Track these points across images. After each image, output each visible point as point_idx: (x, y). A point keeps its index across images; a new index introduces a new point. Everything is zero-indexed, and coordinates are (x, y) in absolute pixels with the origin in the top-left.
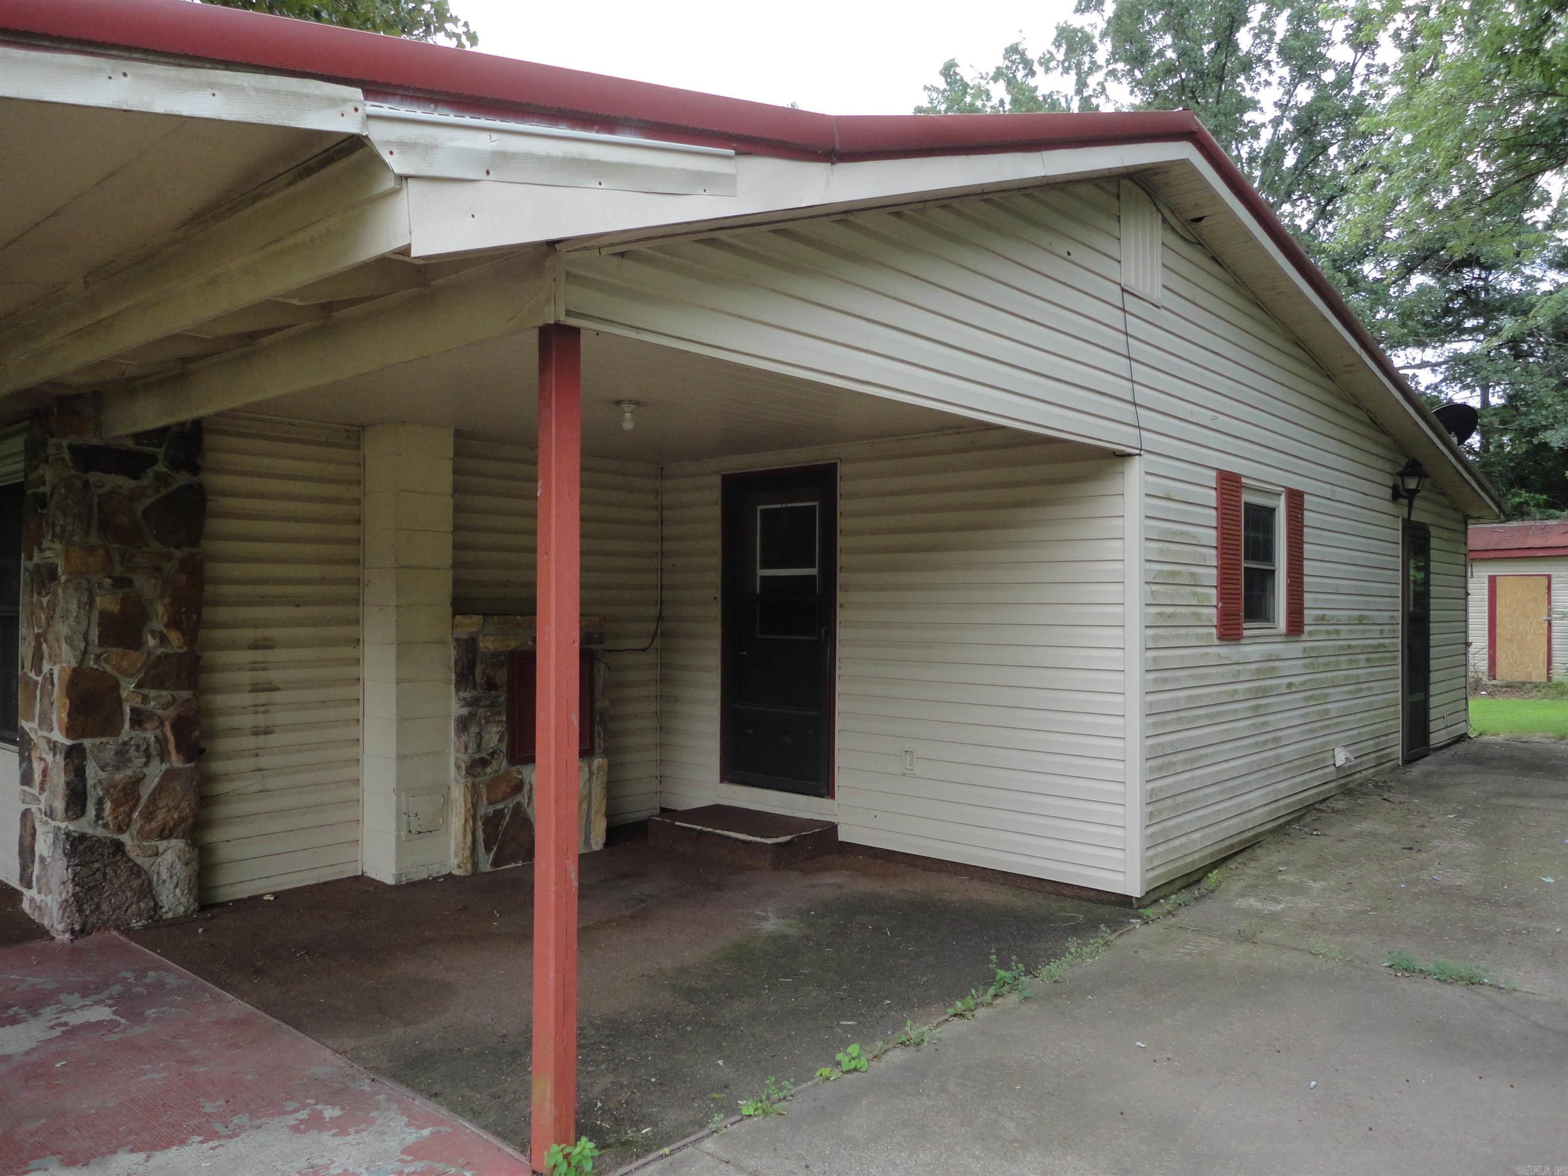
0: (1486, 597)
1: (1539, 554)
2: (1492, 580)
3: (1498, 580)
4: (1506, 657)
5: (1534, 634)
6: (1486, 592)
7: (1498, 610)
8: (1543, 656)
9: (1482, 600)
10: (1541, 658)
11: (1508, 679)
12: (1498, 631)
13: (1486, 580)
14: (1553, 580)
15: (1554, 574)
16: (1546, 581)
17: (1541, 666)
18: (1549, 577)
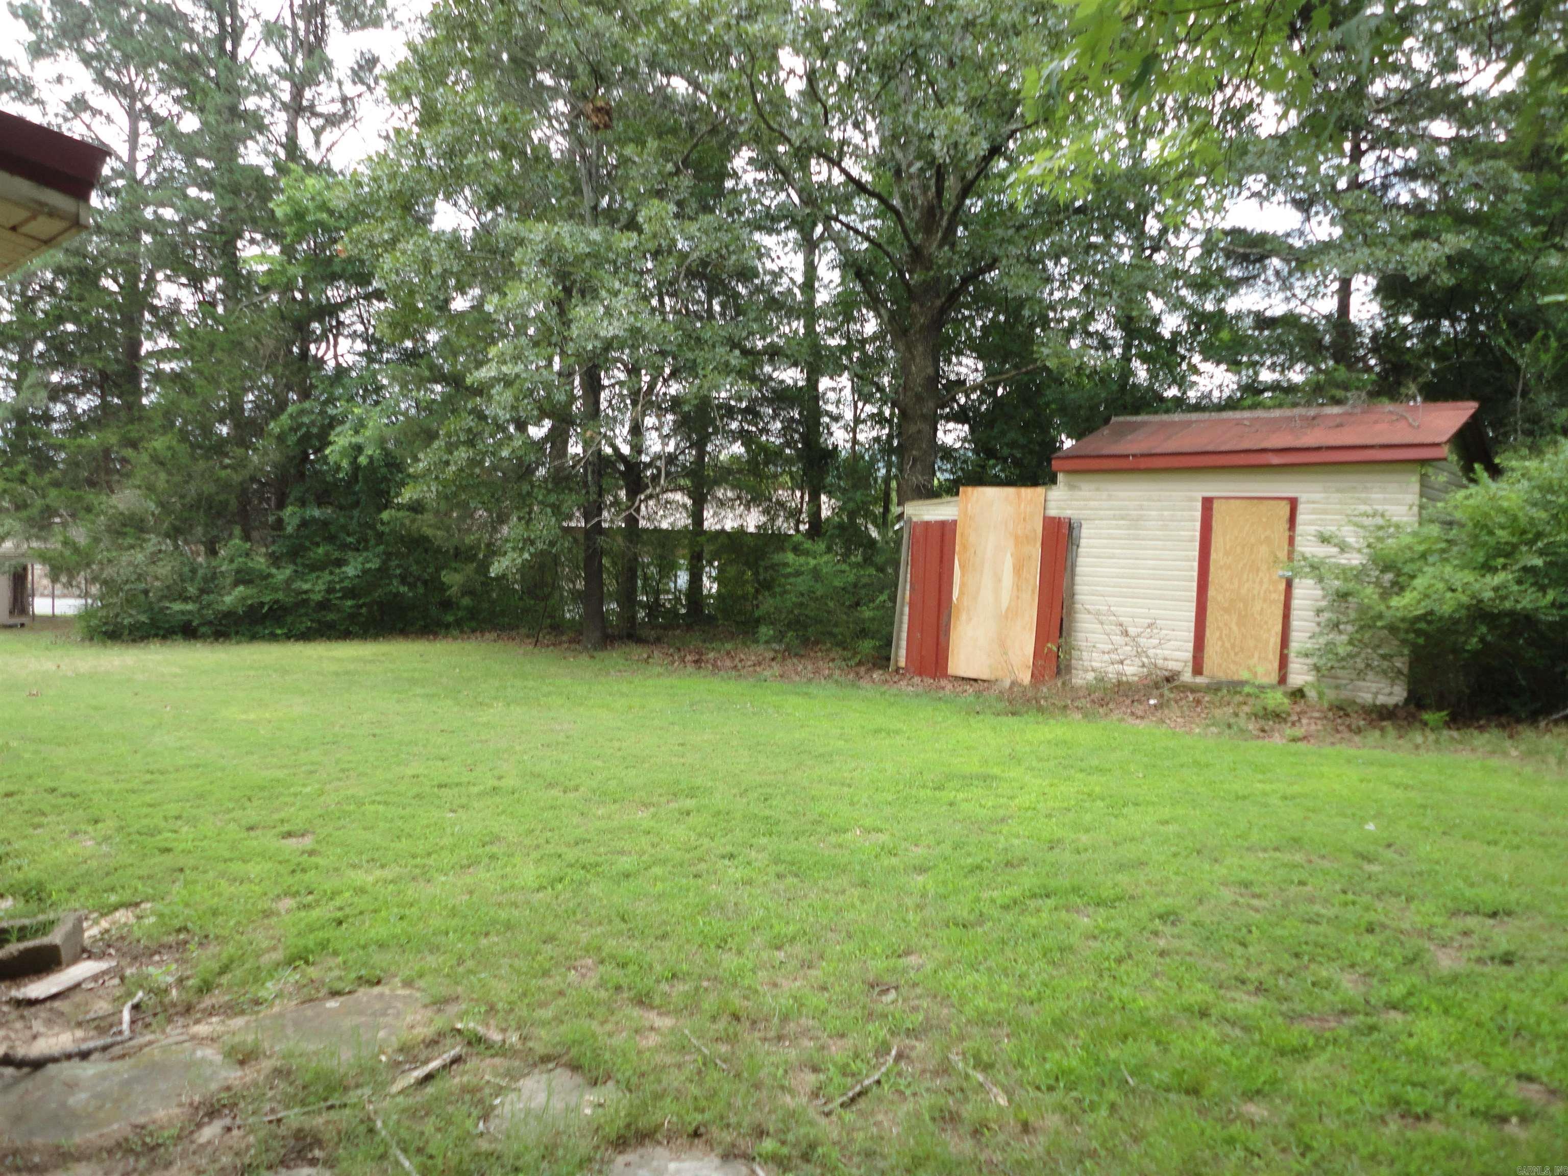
0: (1198, 534)
1: (1275, 460)
2: (1208, 503)
3: (1216, 505)
4: (1220, 638)
5: (1265, 600)
6: (1198, 525)
7: (1213, 556)
8: (1274, 640)
9: (1192, 540)
10: (1272, 640)
11: (1221, 676)
12: (1211, 592)
13: (1199, 505)
14: (1301, 508)
15: (1303, 497)
16: (1287, 509)
17: (1271, 656)
18: (1293, 503)
